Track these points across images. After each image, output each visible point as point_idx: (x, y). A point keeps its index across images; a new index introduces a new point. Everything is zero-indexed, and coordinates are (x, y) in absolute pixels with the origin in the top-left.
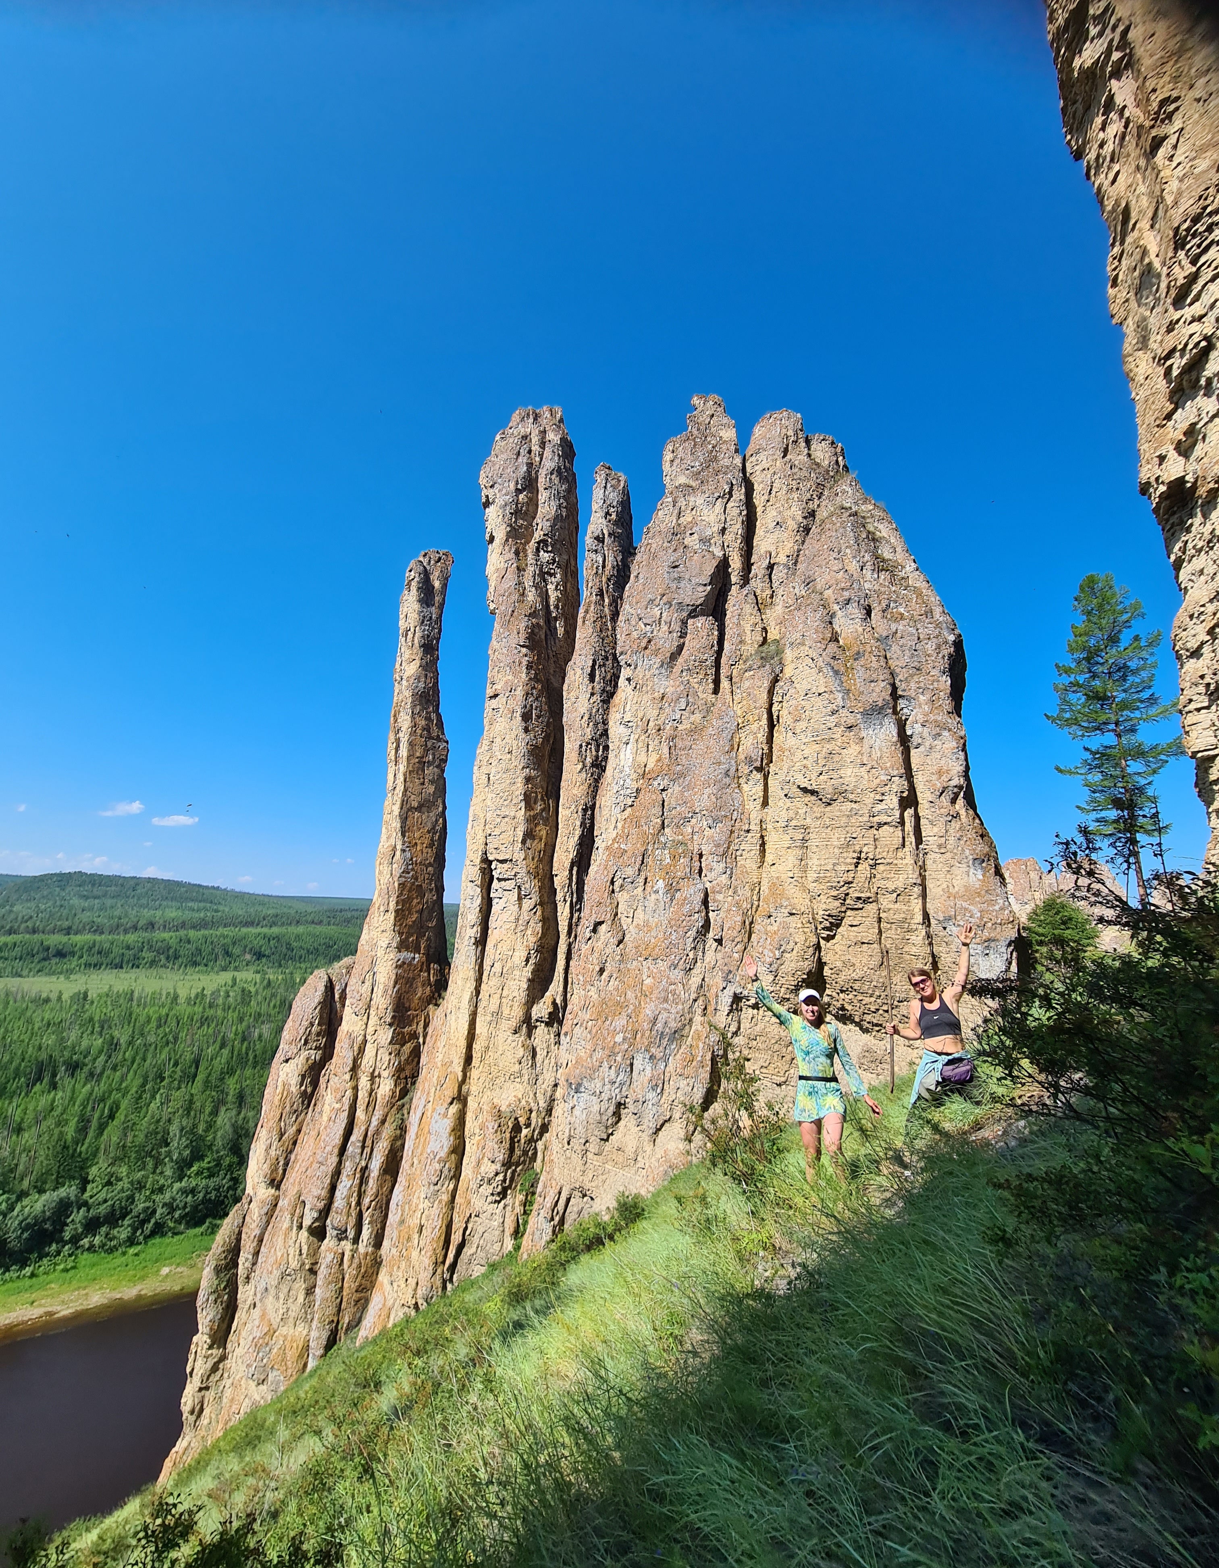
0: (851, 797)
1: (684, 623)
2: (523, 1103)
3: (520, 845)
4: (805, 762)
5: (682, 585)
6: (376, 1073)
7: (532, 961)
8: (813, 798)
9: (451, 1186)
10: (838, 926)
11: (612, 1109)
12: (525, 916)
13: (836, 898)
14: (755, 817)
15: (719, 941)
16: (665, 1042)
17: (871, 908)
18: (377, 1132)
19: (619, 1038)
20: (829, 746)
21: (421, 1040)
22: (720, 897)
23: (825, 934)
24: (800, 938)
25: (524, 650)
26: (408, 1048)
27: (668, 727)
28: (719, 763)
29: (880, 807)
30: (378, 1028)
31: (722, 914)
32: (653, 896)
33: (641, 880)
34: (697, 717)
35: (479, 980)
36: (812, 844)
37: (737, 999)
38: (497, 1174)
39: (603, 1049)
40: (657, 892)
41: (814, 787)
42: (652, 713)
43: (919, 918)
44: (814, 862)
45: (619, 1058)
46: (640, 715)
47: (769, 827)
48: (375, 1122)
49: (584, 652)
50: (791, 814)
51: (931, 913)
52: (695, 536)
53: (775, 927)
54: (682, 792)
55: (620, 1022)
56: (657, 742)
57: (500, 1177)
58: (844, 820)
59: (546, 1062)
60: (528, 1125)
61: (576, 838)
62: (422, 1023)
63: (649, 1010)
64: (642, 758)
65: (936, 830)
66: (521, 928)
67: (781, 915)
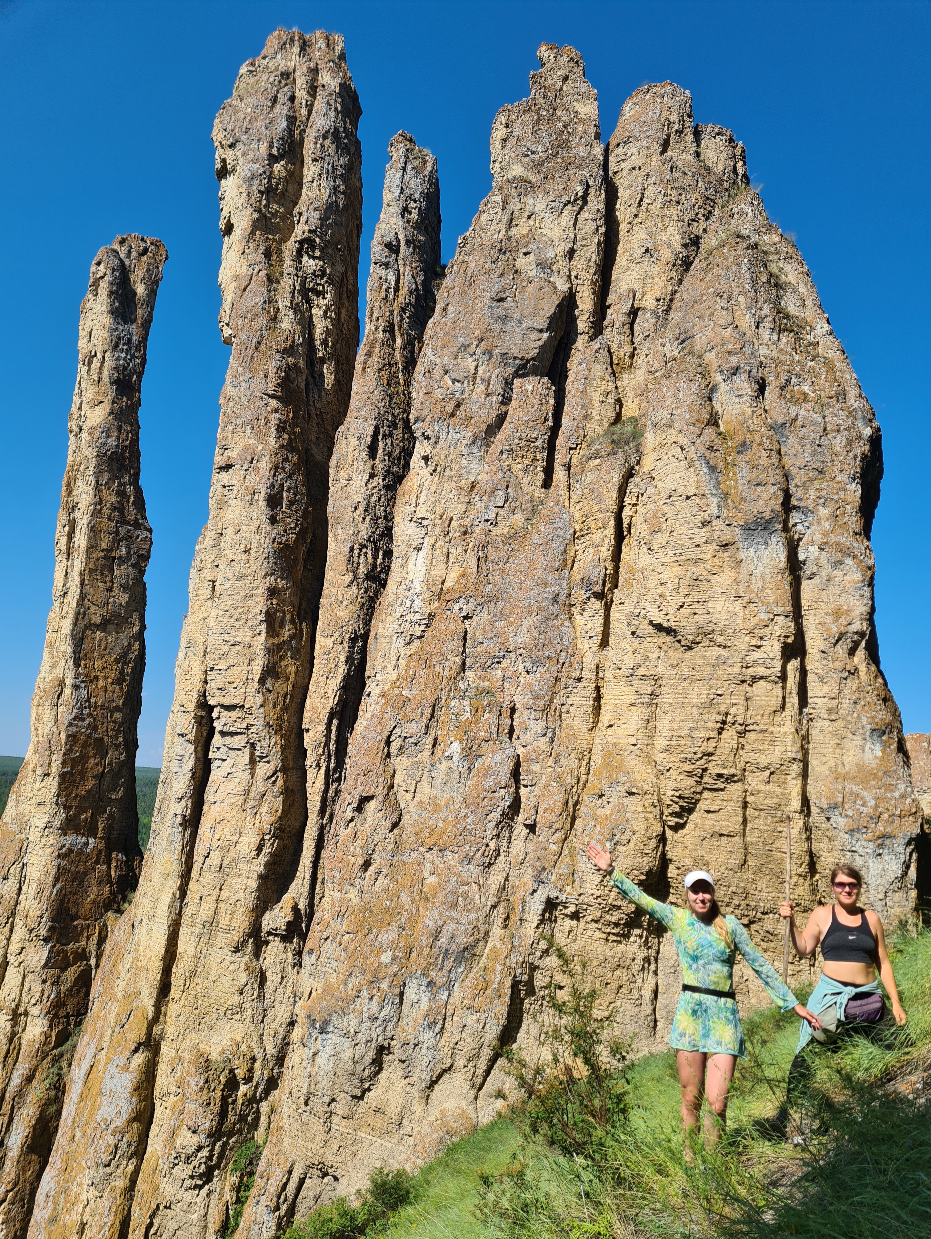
0: (719, 639)
1: (508, 384)
2: (244, 1048)
3: (256, 685)
4: (662, 589)
5: (508, 328)
6: (22, 1010)
7: (267, 850)
8: (670, 639)
9: (131, 1167)
10: (690, 811)
11: (371, 1054)
12: (259, 786)
13: (690, 774)
14: (590, 660)
15: (532, 828)
16: (449, 963)
17: (735, 789)
18: (20, 1094)
19: (386, 958)
20: (696, 570)
21: (93, 962)
22: (535, 768)
23: (672, 821)
24: (639, 826)
25: (274, 403)
26: (71, 973)
27: (478, 530)
28: (546, 585)
29: (756, 655)
30: (27, 944)
31: (537, 790)
32: (445, 764)
33: (429, 741)
34: (519, 518)
35: (186, 876)
36: (665, 699)
37: (551, 905)
38: (200, 1148)
39: (363, 972)
40: (450, 758)
41: (671, 624)
42: (456, 509)
43: (796, 804)
44: (664, 724)
45: (384, 986)
46: (440, 510)
47: (609, 675)
48: (16, 1080)
49: (362, 413)
50: (639, 659)
51: (812, 797)
52: (531, 258)
53: (607, 811)
54: (492, 623)
55: (389, 935)
56: (460, 550)
57: (205, 1153)
58: (708, 670)
59: (280, 990)
60: (248, 1080)
61: (339, 679)
62: (95, 938)
63: (429, 921)
64: (439, 571)
65: (826, 689)
66: (251, 803)
67: (616, 795)
